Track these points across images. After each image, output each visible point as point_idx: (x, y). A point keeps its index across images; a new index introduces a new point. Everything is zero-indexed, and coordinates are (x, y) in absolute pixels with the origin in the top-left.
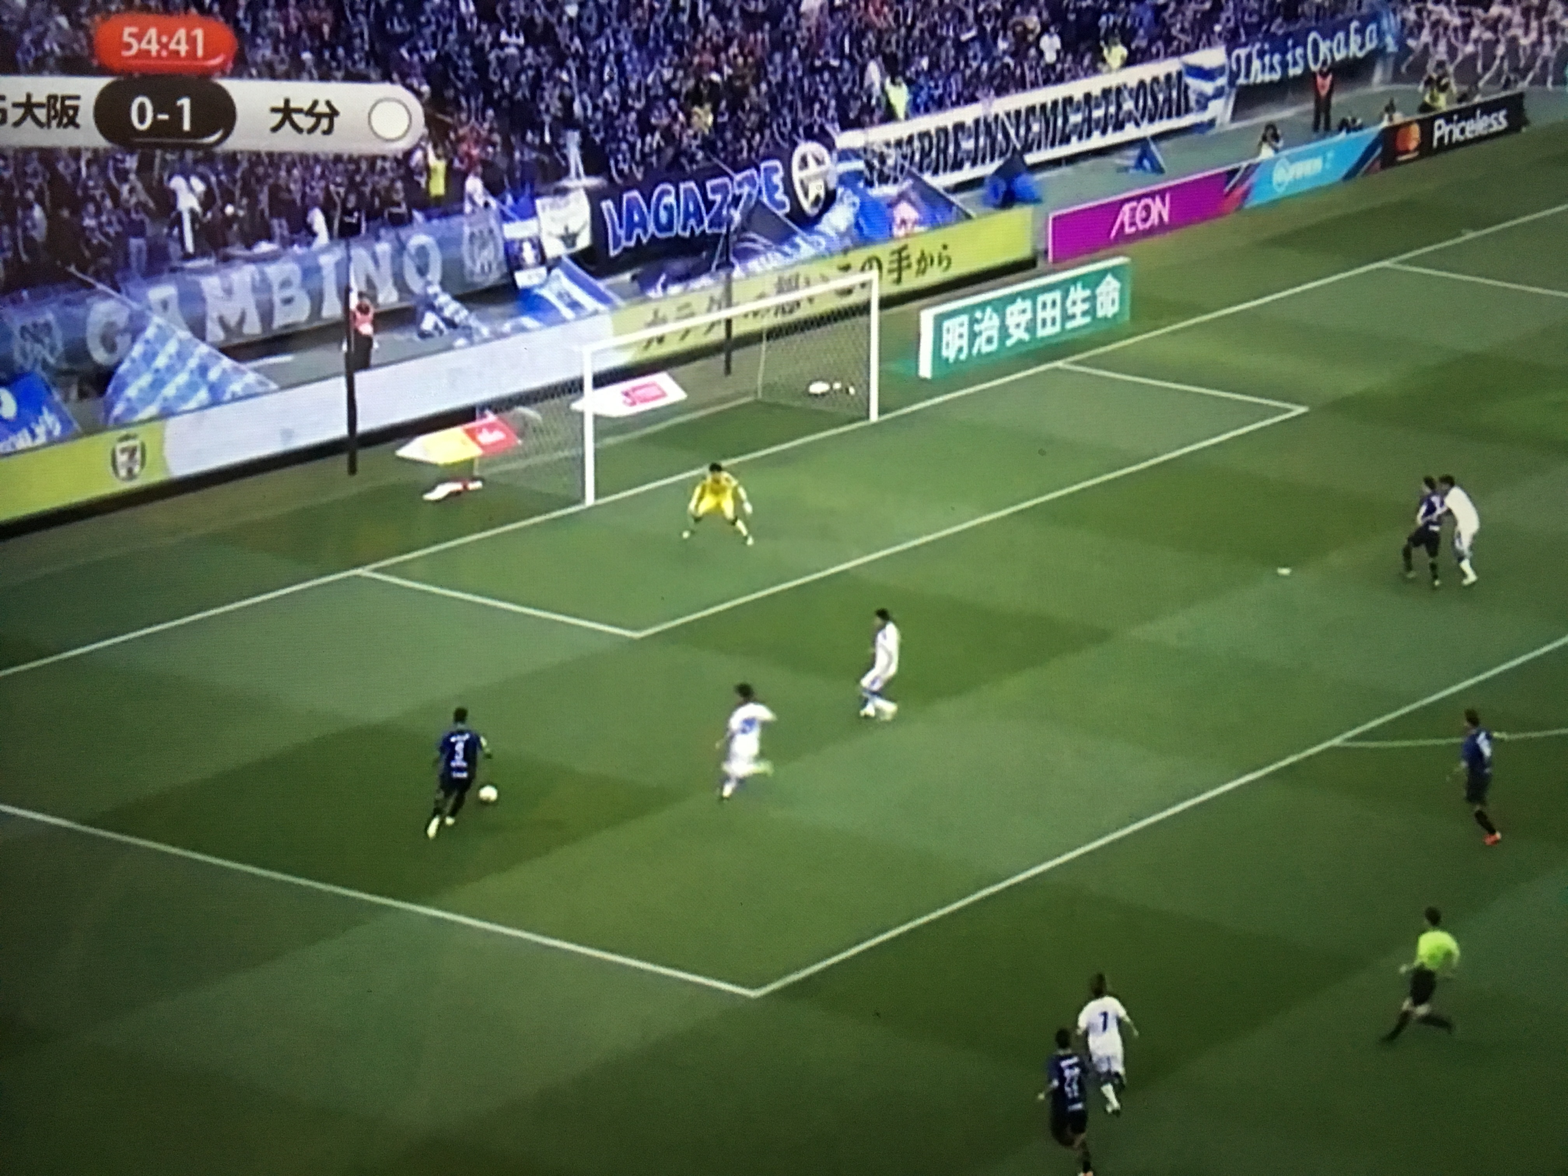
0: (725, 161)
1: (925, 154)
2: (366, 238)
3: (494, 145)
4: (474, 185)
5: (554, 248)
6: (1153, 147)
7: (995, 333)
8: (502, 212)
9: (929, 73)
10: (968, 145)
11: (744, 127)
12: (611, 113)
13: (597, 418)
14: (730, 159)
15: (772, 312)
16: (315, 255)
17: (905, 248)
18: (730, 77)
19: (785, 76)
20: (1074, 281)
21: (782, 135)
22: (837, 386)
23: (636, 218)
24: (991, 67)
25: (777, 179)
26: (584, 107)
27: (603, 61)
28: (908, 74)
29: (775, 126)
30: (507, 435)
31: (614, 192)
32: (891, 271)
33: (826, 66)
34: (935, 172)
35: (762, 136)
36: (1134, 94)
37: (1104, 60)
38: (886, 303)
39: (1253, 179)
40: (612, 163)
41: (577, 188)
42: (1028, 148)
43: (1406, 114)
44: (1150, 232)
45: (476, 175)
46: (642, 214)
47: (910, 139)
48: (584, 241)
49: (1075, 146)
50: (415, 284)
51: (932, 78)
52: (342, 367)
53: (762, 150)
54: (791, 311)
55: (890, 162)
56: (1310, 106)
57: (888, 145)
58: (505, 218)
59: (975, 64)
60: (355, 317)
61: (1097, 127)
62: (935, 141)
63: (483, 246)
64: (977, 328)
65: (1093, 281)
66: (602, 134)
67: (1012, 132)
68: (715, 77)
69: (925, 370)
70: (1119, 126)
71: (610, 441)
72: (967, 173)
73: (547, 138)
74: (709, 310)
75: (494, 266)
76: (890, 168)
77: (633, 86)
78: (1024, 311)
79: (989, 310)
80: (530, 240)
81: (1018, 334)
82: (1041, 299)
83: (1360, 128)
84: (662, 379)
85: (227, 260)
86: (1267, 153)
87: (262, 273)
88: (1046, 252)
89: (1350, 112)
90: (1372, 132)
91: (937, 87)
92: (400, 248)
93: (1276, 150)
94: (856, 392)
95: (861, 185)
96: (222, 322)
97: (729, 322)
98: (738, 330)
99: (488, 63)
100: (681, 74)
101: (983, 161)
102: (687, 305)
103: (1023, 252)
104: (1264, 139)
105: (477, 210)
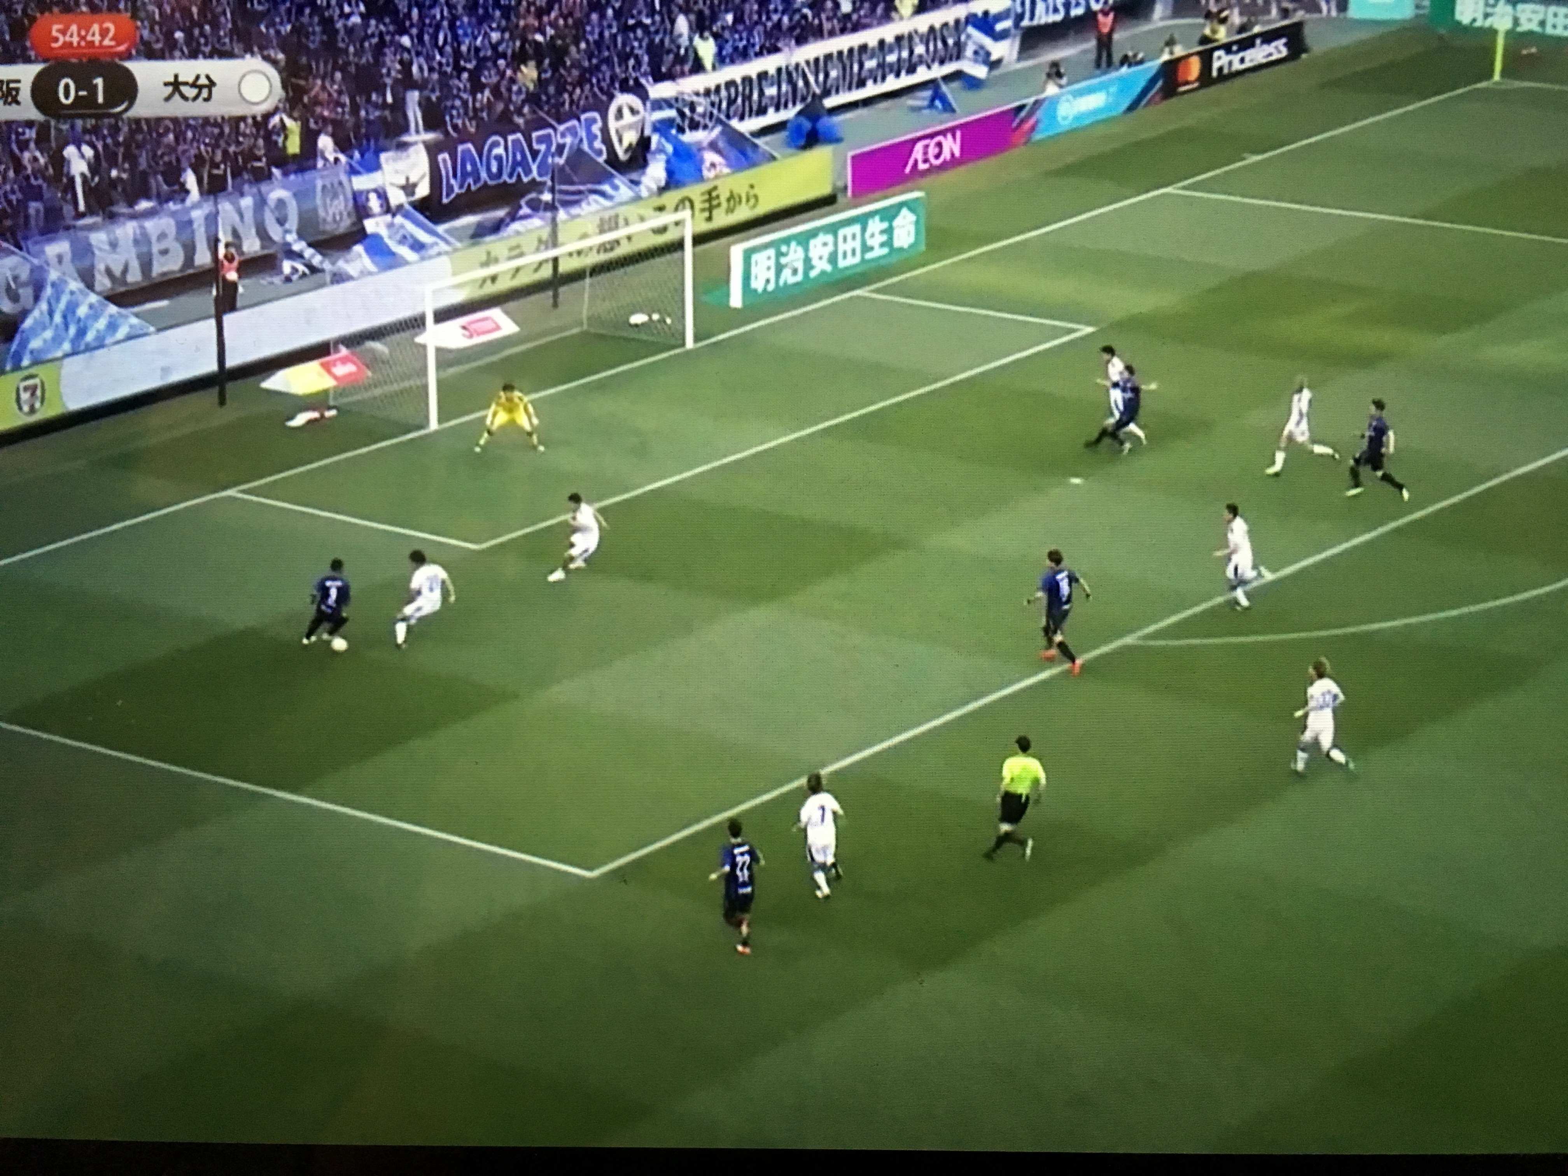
0: (548, 113)
1: (731, 102)
2: (230, 194)
3: (343, 106)
4: (325, 142)
5: (397, 197)
6: (944, 88)
7: (800, 266)
8: (351, 166)
9: (733, 29)
10: (771, 91)
11: (566, 81)
12: (446, 72)
13: (439, 350)
14: (553, 111)
15: (595, 251)
16: (188, 210)
17: (715, 188)
18: (552, 37)
19: (601, 34)
20: (872, 214)
21: (601, 89)
22: (656, 317)
23: (469, 168)
24: (791, 19)
25: (596, 129)
26: (421, 68)
27: (438, 27)
28: (715, 29)
29: (594, 81)
30: (358, 367)
31: (447, 145)
32: (703, 210)
33: (640, 24)
34: (742, 118)
35: (582, 90)
36: (924, 40)
37: (896, 9)
38: (699, 239)
39: (1039, 114)
40: (448, 118)
41: (415, 143)
42: (826, 93)
43: (1186, 46)
44: (944, 166)
45: (327, 134)
46: (474, 164)
47: (718, 89)
48: (423, 190)
49: (871, 90)
50: (275, 232)
51: (736, 31)
52: (213, 311)
53: (582, 103)
54: (612, 249)
55: (700, 110)
56: (1092, 44)
57: (697, 94)
58: (353, 171)
59: (775, 17)
60: (223, 265)
61: (891, 71)
62: (740, 89)
63: (335, 196)
64: (783, 260)
65: (889, 215)
66: (438, 93)
67: (811, 79)
68: (539, 38)
69: (736, 300)
70: (912, 70)
71: (451, 371)
72: (772, 117)
73: (389, 99)
74: (538, 250)
75: (345, 214)
76: (700, 115)
77: (464, 48)
78: (825, 244)
79: (793, 244)
80: (375, 191)
81: (821, 266)
82: (841, 232)
83: (1141, 62)
84: (496, 314)
85: (112, 217)
86: (1052, 89)
87: (142, 228)
88: (846, 188)
89: (1132, 49)
90: (1154, 65)
91: (741, 39)
92: (261, 202)
93: (1061, 86)
94: (672, 322)
95: (674, 132)
96: (109, 272)
97: (555, 260)
98: (565, 267)
99: (337, 31)
100: (507, 35)
101: (786, 106)
102: (518, 246)
103: (825, 190)
104: (1049, 76)
105: (328, 165)
